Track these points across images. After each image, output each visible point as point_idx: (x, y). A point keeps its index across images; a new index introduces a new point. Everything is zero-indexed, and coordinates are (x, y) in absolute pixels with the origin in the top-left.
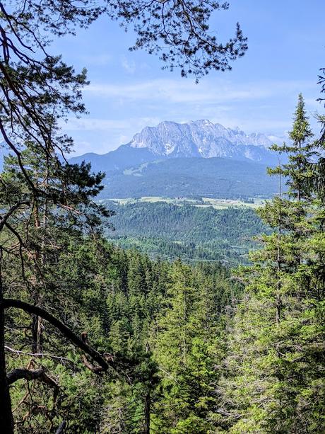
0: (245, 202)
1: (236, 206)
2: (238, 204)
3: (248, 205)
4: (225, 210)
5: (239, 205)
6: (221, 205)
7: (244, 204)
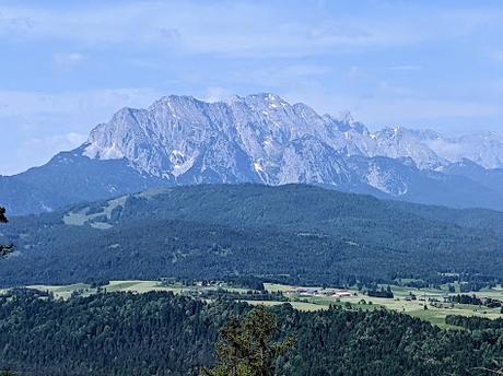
0: (371, 294)
1: (348, 304)
2: (353, 298)
3: (377, 301)
4: (321, 313)
5: (355, 300)
6: (313, 300)
7: (368, 299)
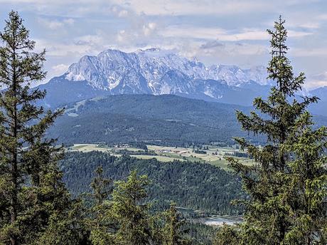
3: (198, 155)
5: (188, 155)
7: (194, 154)
